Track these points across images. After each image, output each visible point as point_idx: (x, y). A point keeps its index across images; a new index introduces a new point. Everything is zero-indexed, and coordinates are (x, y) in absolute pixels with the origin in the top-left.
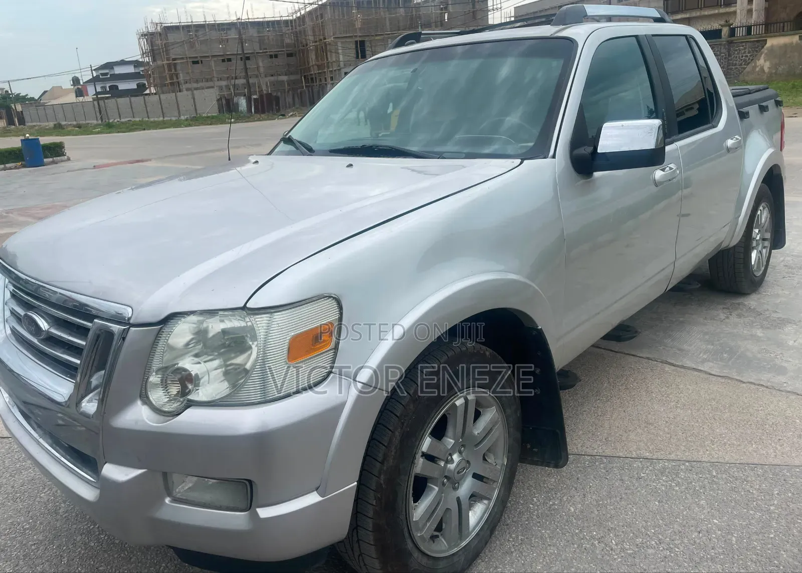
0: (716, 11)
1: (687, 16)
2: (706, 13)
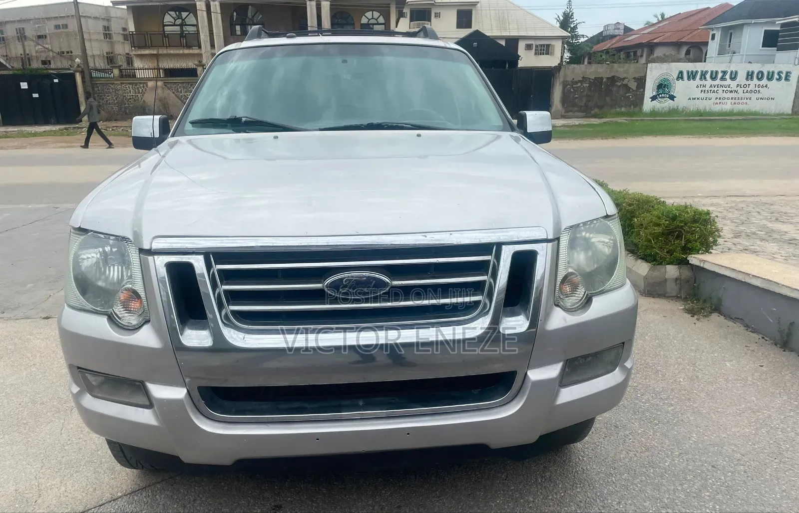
0: (181, 52)
1: (155, 52)
2: (172, 52)
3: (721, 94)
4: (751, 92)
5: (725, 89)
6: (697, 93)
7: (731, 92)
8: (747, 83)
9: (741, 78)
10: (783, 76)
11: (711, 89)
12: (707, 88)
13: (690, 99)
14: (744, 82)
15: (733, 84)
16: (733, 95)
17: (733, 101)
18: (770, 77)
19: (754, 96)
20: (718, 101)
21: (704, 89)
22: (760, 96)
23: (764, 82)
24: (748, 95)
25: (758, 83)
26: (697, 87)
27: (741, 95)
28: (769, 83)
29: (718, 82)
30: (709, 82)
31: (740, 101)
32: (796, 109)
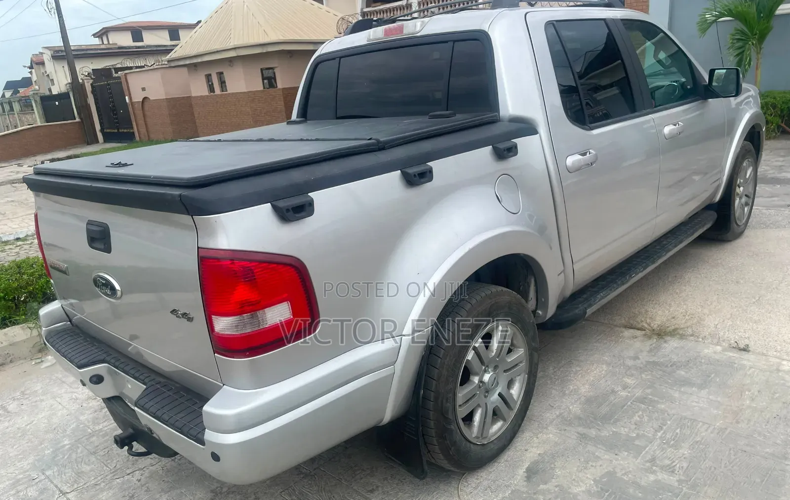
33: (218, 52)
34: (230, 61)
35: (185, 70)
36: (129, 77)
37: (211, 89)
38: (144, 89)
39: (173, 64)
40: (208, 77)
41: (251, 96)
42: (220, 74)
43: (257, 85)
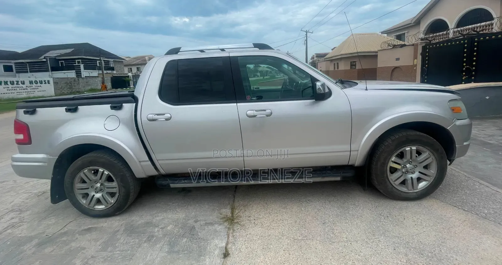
3: (18, 91)
4: (34, 89)
5: (21, 88)
6: (5, 91)
7: (24, 89)
8: (31, 85)
9: (27, 83)
10: (47, 82)
11: (12, 88)
12: (10, 88)
13: (1, 94)
14: (29, 85)
15: (24, 86)
16: (26, 91)
17: (27, 93)
18: (41, 82)
19: (36, 90)
20: (18, 93)
21: (8, 89)
22: (38, 90)
23: (39, 84)
24: (33, 90)
25: (36, 85)
26: (4, 88)
27: (29, 90)
28: (41, 85)
29: (15, 85)
30: (10, 86)
31: (29, 93)
32: (56, 94)
33: (336, 56)
34: (341, 59)
35: (329, 61)
36: (318, 64)
37: (335, 68)
38: (321, 67)
39: (325, 60)
40: (335, 64)
41: (345, 71)
42: (338, 63)
43: (348, 68)
